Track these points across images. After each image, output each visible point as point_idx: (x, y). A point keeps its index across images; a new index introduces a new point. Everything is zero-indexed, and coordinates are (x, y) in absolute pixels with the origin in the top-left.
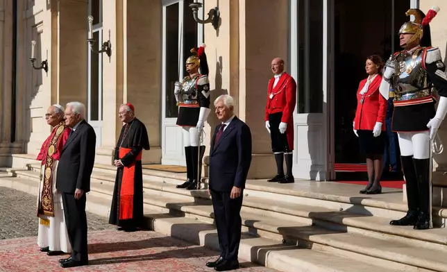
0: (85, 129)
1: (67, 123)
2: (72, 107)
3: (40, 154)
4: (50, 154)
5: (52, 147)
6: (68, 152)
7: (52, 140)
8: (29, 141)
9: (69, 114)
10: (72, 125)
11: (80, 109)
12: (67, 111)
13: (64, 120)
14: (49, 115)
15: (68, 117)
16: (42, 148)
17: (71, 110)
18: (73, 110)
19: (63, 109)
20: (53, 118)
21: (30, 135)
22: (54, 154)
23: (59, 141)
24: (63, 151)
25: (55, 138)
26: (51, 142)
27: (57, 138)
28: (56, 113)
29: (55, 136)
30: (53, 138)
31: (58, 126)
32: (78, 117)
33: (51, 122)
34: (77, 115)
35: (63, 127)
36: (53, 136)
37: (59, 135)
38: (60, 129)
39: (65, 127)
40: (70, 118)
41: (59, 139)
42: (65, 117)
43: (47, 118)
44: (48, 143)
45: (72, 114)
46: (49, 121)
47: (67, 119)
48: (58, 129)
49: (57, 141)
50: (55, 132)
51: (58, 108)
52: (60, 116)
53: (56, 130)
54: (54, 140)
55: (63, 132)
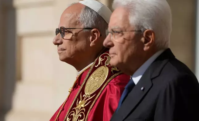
14: (65, 30)
26: (69, 117)
27: (85, 104)
28: (86, 27)
29: (81, 100)
30: (75, 105)
31: (92, 68)
32: (145, 39)
33: (70, 53)
34: (143, 35)
35: (107, 71)
36: (76, 98)
37: (91, 95)
38: (97, 78)
39: (112, 70)
40: (121, 42)
41: (91, 107)
42: (109, 41)
43: (58, 42)
44: (59, 119)
45: (127, 32)
46: (65, 50)
47: (113, 45)
48: (91, 77)
49: (86, 113)
50: (81, 87)
51: (92, 11)
52: (96, 35)
53: (85, 80)
54: (77, 111)
55: (104, 86)
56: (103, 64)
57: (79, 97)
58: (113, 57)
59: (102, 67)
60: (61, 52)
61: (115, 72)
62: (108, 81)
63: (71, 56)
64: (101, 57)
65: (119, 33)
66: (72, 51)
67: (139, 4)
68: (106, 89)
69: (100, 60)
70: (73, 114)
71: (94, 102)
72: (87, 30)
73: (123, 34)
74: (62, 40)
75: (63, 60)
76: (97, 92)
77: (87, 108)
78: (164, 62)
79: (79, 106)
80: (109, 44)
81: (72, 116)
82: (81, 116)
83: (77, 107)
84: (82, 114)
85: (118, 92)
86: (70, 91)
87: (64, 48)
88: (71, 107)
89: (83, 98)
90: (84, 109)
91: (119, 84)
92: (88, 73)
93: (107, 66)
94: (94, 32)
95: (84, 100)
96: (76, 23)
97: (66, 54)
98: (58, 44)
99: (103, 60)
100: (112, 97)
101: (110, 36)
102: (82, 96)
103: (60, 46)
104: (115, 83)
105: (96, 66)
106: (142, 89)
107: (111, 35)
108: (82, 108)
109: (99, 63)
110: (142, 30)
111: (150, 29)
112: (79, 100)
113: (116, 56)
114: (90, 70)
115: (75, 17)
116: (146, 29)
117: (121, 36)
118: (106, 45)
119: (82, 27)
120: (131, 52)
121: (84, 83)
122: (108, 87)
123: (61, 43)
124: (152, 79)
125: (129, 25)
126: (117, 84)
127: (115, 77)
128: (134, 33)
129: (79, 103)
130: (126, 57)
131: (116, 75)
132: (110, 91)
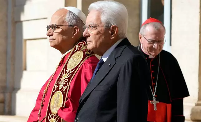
0: (127, 57)
1: (91, 44)
2: (100, 12)
3: (35, 110)
4: (54, 111)
5: (59, 95)
6: (91, 105)
7: (59, 80)
8: (19, 88)
9: (95, 27)
10: (101, 49)
11: (118, 16)
12: (90, 19)
13: (84, 39)
14: (54, 27)
15: (92, 32)
16: (39, 99)
17: (98, 18)
18: (103, 19)
19: (83, 16)
20: (62, 33)
21: (21, 76)
22: (62, 108)
23: (72, 83)
24: (82, 105)
25: (65, 76)
26: (57, 85)
27: (68, 76)
28: (70, 25)
29: (65, 73)
30: (60, 77)
31: (72, 52)
32: (112, 32)
33: (58, 42)
34: (110, 29)
35: (82, 54)
36: (61, 72)
37: (72, 70)
38: (75, 59)
39: (85, 54)
40: (95, 34)
41: (72, 78)
42: (87, 33)
43: (50, 34)
44: (49, 87)
45: (100, 27)
46: (54, 40)
47: (89, 36)
48: (71, 58)
49: (68, 82)
50: (65, 65)
51: (74, 14)
52: (77, 31)
53: (67, 60)
54: (62, 81)
55: (81, 64)
56: (79, 49)
57: (63, 71)
58: (89, 44)
59: (79, 52)
60: (52, 41)
61: (88, 55)
62: (83, 61)
63: (59, 44)
64: (78, 45)
65: (94, 27)
66: (60, 40)
67: (107, 8)
68: (82, 66)
69: (77, 47)
70: (60, 83)
71: (74, 74)
72: (71, 27)
73: (96, 28)
74: (53, 33)
75: (52, 47)
76: (76, 68)
77: (69, 79)
78: (124, 47)
79: (64, 77)
80: (87, 35)
81: (59, 84)
82: (65, 84)
83: (62, 78)
84: (66, 83)
85: (90, 68)
86: (57, 68)
87: (54, 38)
88: (58, 78)
89: (66, 72)
90: (67, 79)
91: (91, 63)
92: (69, 56)
93: (82, 51)
94: (75, 28)
95: (67, 73)
96: (63, 22)
97: (56, 42)
98: (50, 36)
99: (79, 47)
100: (86, 72)
101: (87, 30)
102: (65, 71)
103: (51, 37)
104: (89, 62)
105: (74, 51)
106: (109, 65)
107: (88, 28)
108: (65, 79)
109: (77, 49)
110: (109, 25)
111: (115, 25)
112: (64, 73)
113: (91, 43)
114: (71, 54)
115: (62, 18)
116: (112, 25)
117: (95, 29)
118: (85, 36)
119: (67, 24)
120: (102, 40)
121: (66, 63)
122: (83, 64)
123: (52, 35)
124: (115, 59)
125: (101, 22)
126: (89, 63)
127: (88, 58)
128: (104, 28)
129: (64, 75)
130: (98, 43)
131: (88, 57)
132: (85, 67)
